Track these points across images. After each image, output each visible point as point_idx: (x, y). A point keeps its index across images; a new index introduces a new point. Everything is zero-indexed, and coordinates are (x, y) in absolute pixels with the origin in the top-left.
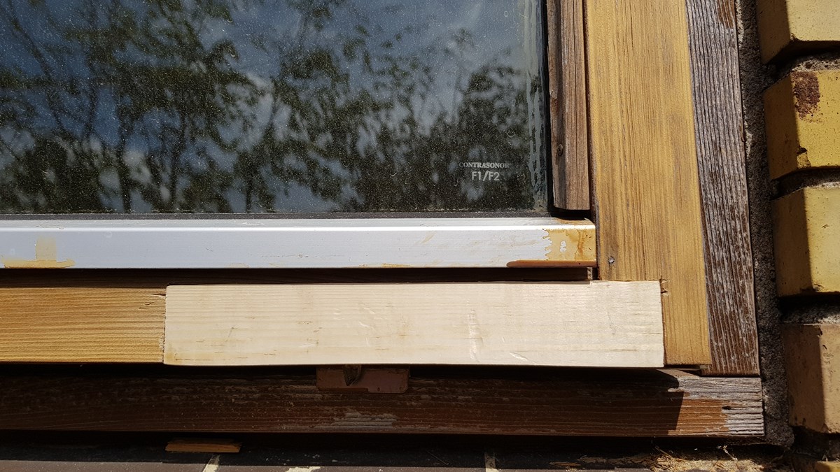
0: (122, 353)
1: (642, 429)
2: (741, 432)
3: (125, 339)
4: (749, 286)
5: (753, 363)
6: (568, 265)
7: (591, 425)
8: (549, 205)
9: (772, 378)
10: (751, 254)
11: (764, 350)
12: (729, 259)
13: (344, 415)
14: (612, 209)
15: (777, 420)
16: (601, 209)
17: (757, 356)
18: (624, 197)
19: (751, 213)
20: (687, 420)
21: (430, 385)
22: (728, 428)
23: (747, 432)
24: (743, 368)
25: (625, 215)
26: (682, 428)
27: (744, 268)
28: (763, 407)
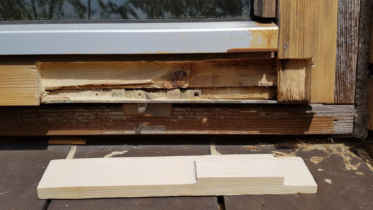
0: (15, 100)
1: (291, 131)
2: (341, 132)
3: (16, 93)
4: (355, 57)
5: (351, 98)
6: (261, 51)
7: (265, 129)
8: (251, 13)
9: (360, 105)
10: (358, 39)
11: (358, 91)
12: (346, 42)
13: (138, 126)
14: (288, 17)
15: (360, 126)
16: (281, 16)
17: (354, 94)
18: (295, 9)
19: (360, 16)
20: (314, 127)
21: (183, 111)
22: (334, 130)
23: (344, 132)
24: (346, 100)
25: (295, 20)
26: (312, 130)
27: (353, 47)
28: (354, 120)
